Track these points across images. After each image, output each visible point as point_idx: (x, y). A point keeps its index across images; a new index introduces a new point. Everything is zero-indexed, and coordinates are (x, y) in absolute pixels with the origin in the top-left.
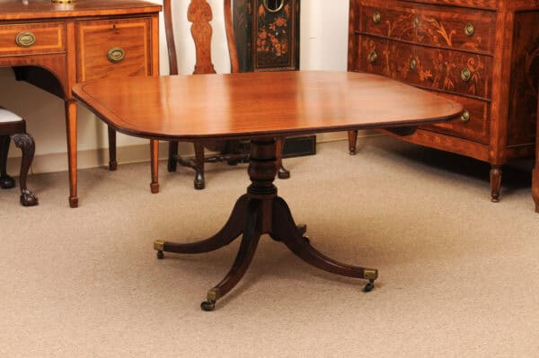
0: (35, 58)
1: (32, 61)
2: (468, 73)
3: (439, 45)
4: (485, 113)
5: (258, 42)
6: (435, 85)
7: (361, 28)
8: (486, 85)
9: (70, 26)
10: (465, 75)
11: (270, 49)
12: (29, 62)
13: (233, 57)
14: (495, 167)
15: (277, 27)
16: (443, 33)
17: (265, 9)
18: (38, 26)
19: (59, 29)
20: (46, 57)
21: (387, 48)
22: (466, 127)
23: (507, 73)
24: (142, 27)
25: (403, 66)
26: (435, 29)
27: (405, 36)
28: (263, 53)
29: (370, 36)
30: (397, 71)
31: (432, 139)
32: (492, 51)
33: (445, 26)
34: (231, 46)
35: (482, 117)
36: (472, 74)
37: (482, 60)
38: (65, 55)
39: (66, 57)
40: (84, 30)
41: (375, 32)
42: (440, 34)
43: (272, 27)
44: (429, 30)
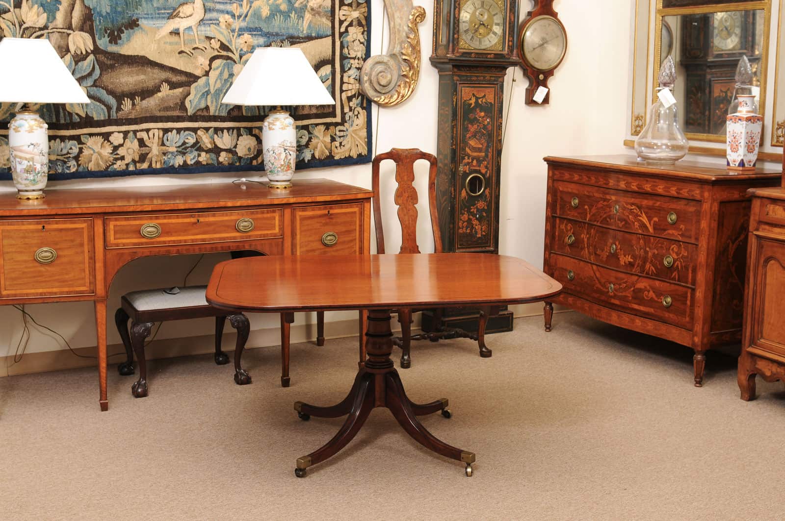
0: (253, 243)
1: (250, 246)
2: (670, 259)
3: (640, 232)
4: (689, 298)
5: (460, 224)
6: (636, 270)
7: (558, 211)
8: (690, 271)
9: (288, 212)
10: (667, 261)
11: (471, 230)
12: (247, 247)
13: (438, 239)
14: (699, 353)
15: (478, 210)
16: (645, 219)
17: (467, 192)
18: (257, 213)
19: (277, 216)
20: (263, 242)
21: (585, 233)
22: (668, 311)
23: (712, 260)
24: (355, 212)
25: (603, 250)
26: (637, 215)
27: (605, 221)
28: (465, 235)
29: (570, 220)
30: (595, 254)
31: (633, 321)
32: (697, 239)
33: (646, 213)
34: (435, 228)
35: (685, 303)
36: (674, 262)
37: (686, 249)
38: (281, 240)
39: (282, 242)
40: (300, 216)
41: (573, 216)
42: (641, 221)
43: (473, 210)
44: (630, 216)
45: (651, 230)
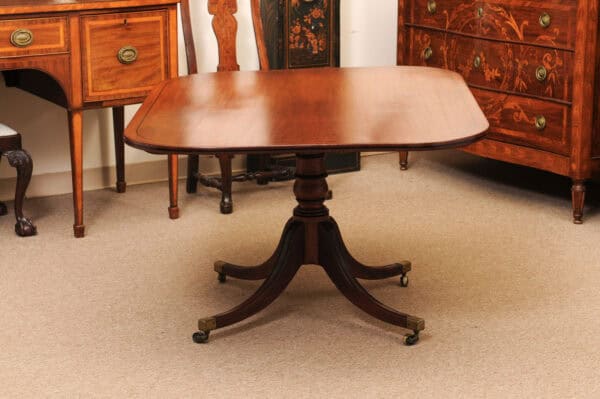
0: (33, 60)
1: (30, 63)
2: (543, 71)
3: (508, 39)
4: (565, 117)
5: (291, 38)
6: (504, 86)
7: (412, 21)
8: (566, 85)
9: (74, 21)
10: (540, 73)
11: (305, 45)
12: (25, 65)
13: (263, 56)
14: (577, 182)
15: (313, 19)
16: (513, 23)
18: (37, 22)
19: (61, 26)
20: (45, 58)
21: (445, 44)
22: (542, 135)
23: (591, 69)
24: (157, 22)
25: (465, 64)
26: (504, 19)
27: (466, 28)
28: (297, 51)
29: (425, 29)
30: (457, 70)
31: (502, 149)
32: (573, 45)
33: (514, 16)
34: (260, 42)
35: (561, 124)
36: (548, 74)
37: (561, 56)
38: (67, 56)
39: (69, 58)
40: (90, 26)
41: (431, 24)
42: (509, 26)
43: (307, 20)
44: (496, 21)
45: (521, 36)
